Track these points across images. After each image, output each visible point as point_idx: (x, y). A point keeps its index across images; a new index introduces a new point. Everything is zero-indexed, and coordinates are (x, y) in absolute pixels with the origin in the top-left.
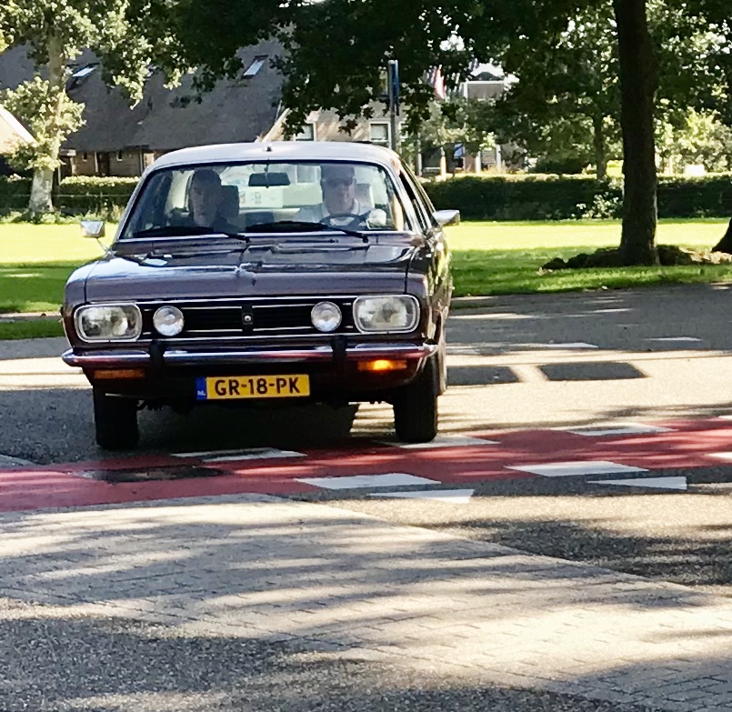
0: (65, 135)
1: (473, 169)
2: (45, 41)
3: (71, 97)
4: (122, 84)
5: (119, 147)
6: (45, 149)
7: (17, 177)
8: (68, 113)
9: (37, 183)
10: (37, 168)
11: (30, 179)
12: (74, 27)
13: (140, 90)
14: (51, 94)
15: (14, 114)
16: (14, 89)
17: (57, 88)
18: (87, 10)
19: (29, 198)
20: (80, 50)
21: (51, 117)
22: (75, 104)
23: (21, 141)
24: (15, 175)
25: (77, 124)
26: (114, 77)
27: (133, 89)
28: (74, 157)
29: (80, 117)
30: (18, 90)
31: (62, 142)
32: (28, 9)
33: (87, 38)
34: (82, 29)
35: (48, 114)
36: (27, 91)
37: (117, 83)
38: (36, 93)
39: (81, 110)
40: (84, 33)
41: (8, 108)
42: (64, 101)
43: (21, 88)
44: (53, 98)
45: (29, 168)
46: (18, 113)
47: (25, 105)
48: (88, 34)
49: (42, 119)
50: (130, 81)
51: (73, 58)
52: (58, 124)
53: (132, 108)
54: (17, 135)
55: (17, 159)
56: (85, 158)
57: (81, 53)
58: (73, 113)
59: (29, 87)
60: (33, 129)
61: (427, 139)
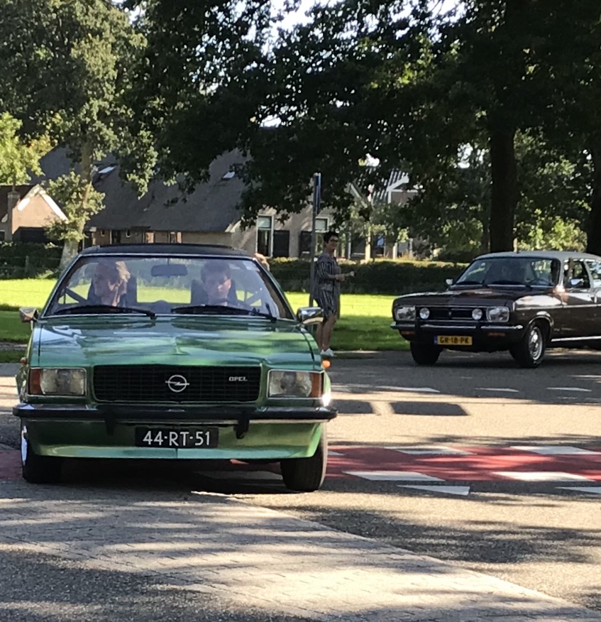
0: (89, 216)
1: (391, 256)
2: (80, 146)
3: (96, 188)
4: (133, 180)
5: (129, 227)
6: (74, 226)
7: (52, 245)
8: (92, 199)
9: (66, 250)
10: (67, 239)
11: (61, 247)
12: (101, 137)
13: (146, 185)
14: (82, 185)
15: (53, 198)
16: (54, 180)
17: (86, 180)
18: (112, 124)
19: (59, 262)
20: (105, 153)
21: (80, 202)
22: (98, 194)
23: (57, 219)
24: (51, 243)
25: (98, 208)
26: (128, 175)
27: (141, 184)
28: (95, 233)
29: (101, 203)
30: (57, 181)
31: (87, 221)
32: (69, 121)
33: (110, 145)
34: (107, 138)
35: (78, 199)
36: (64, 182)
37: (130, 180)
38: (70, 183)
39: (102, 198)
40: (108, 141)
41: (50, 194)
42: (91, 191)
43: (60, 179)
44: (83, 189)
45: (61, 238)
46: (57, 198)
47: (62, 192)
48: (111, 142)
49: (73, 203)
50: (139, 179)
51: (99, 159)
52: (85, 207)
53: (139, 198)
54: (55, 214)
55: (53, 232)
56: (103, 234)
57: (105, 156)
58: (96, 200)
59: (66, 179)
60: (67, 210)
61: (356, 232)
